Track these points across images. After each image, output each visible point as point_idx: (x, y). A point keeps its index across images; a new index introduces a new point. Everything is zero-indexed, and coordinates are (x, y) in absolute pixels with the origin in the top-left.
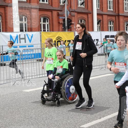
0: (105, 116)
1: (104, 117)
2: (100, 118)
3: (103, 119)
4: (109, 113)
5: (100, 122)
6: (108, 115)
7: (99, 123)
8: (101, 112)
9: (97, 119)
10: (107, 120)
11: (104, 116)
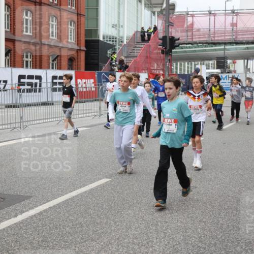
0: (24, 212)
1: (23, 214)
2: (16, 216)
3: (20, 218)
4: (31, 205)
5: (15, 222)
6: (30, 209)
7: (15, 224)
8: (17, 204)
9: (11, 218)
10: (27, 219)
11: (22, 212)
